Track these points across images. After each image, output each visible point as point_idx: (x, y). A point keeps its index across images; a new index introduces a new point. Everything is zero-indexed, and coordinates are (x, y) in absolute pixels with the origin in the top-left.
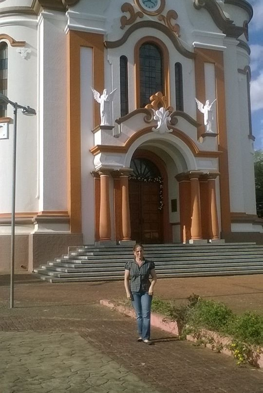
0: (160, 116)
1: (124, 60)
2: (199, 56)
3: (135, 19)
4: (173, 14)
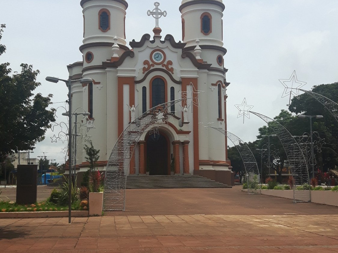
1: (144, 88)
2: (184, 82)
3: (150, 68)
4: (170, 63)
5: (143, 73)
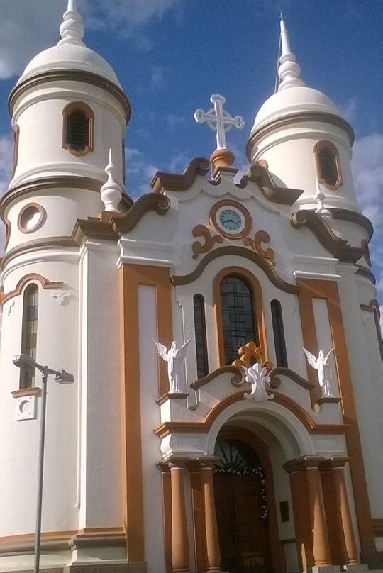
0: (255, 376)
1: (199, 300)
2: (304, 290)
3: (212, 245)
4: (263, 237)
5: (195, 257)
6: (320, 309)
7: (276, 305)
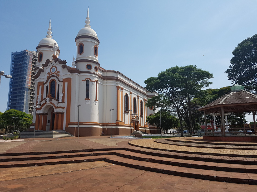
1: (47, 86)
3: (50, 76)
4: (59, 72)
5: (47, 79)
6: (66, 84)
7: (59, 85)
